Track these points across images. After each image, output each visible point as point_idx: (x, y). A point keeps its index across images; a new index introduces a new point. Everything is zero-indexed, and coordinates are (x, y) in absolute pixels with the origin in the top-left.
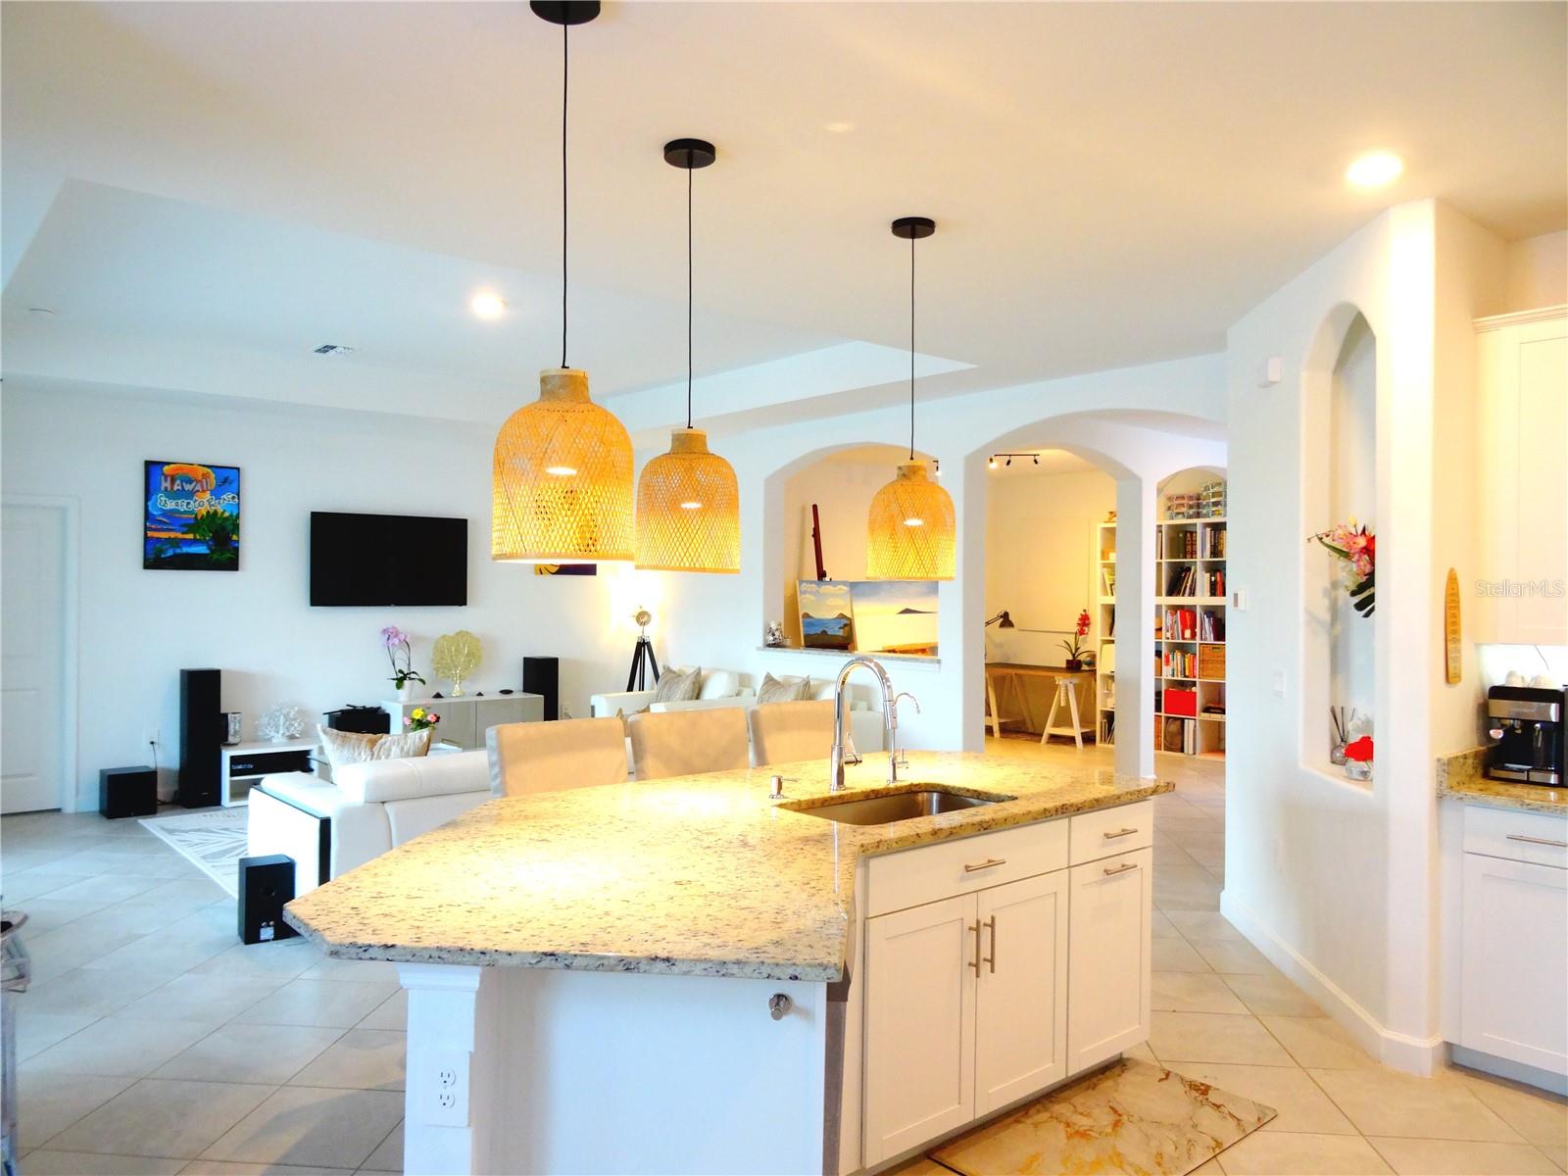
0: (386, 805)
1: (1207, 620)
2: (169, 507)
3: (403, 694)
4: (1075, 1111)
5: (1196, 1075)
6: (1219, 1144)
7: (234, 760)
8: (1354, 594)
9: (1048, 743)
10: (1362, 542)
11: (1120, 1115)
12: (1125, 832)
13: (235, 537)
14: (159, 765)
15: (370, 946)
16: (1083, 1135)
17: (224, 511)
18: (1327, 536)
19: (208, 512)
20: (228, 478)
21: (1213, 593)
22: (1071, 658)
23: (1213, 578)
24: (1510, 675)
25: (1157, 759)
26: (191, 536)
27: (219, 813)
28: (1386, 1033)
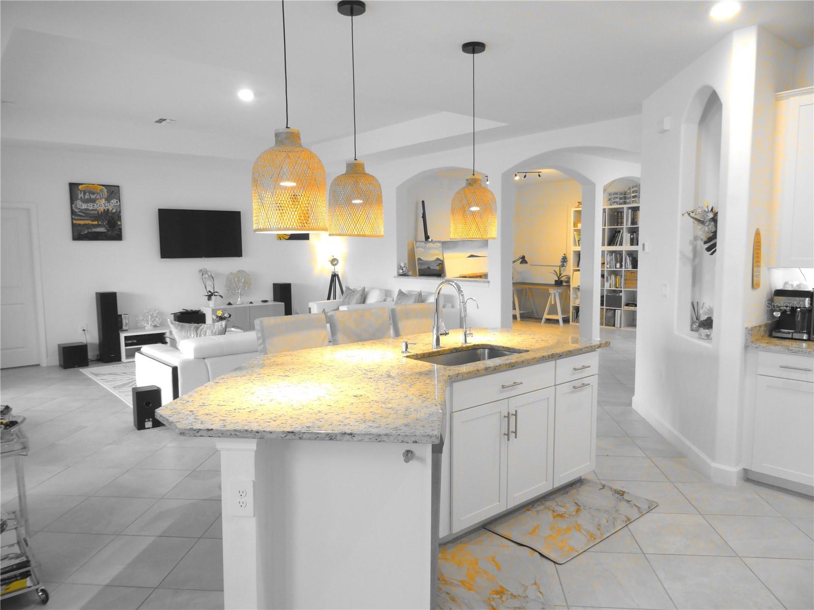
0: (205, 360)
1: (628, 258)
2: (83, 208)
3: (211, 303)
4: (557, 505)
5: (618, 486)
6: (628, 519)
7: (126, 338)
8: (705, 243)
9: (545, 323)
10: (711, 215)
11: (580, 506)
12: (584, 367)
13: (119, 223)
14: (88, 342)
15: (200, 430)
16: (561, 516)
17: (113, 209)
18: (693, 212)
19: (104, 210)
20: (113, 192)
21: (632, 244)
22: (557, 279)
23: (632, 236)
24: (786, 283)
25: (601, 330)
26: (96, 223)
27: (120, 365)
28: (714, 465)
